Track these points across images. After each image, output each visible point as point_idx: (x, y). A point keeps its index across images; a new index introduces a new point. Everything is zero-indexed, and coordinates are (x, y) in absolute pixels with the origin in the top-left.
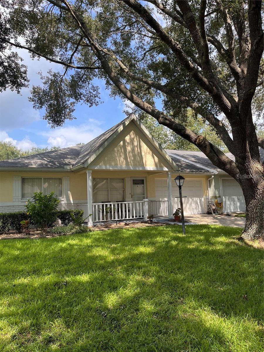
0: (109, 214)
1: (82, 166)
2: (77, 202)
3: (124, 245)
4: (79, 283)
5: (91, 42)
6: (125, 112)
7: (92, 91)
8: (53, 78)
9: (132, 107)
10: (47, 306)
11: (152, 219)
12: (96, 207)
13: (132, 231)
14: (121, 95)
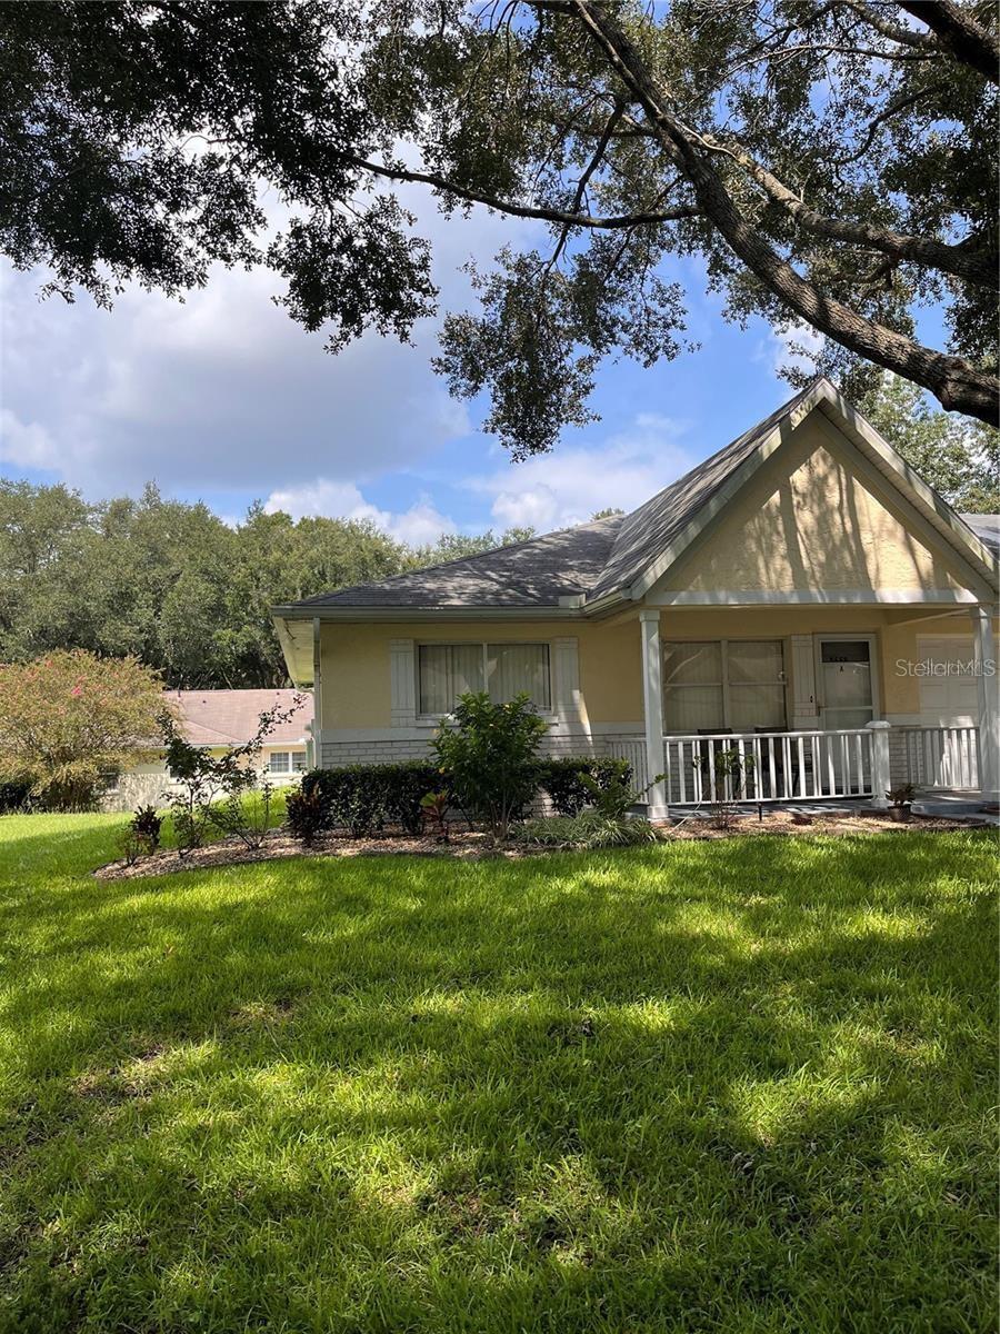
0: (728, 780)
1: (622, 596)
2: (605, 729)
3: (799, 900)
4: (637, 1031)
5: (657, 114)
6: (786, 375)
7: (654, 305)
8: (515, 278)
9: (815, 354)
10: (530, 1105)
11: (906, 802)
12: (677, 751)
13: (827, 846)
14: (772, 308)
